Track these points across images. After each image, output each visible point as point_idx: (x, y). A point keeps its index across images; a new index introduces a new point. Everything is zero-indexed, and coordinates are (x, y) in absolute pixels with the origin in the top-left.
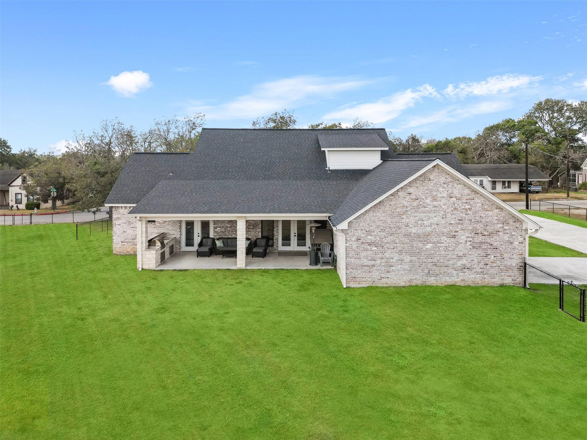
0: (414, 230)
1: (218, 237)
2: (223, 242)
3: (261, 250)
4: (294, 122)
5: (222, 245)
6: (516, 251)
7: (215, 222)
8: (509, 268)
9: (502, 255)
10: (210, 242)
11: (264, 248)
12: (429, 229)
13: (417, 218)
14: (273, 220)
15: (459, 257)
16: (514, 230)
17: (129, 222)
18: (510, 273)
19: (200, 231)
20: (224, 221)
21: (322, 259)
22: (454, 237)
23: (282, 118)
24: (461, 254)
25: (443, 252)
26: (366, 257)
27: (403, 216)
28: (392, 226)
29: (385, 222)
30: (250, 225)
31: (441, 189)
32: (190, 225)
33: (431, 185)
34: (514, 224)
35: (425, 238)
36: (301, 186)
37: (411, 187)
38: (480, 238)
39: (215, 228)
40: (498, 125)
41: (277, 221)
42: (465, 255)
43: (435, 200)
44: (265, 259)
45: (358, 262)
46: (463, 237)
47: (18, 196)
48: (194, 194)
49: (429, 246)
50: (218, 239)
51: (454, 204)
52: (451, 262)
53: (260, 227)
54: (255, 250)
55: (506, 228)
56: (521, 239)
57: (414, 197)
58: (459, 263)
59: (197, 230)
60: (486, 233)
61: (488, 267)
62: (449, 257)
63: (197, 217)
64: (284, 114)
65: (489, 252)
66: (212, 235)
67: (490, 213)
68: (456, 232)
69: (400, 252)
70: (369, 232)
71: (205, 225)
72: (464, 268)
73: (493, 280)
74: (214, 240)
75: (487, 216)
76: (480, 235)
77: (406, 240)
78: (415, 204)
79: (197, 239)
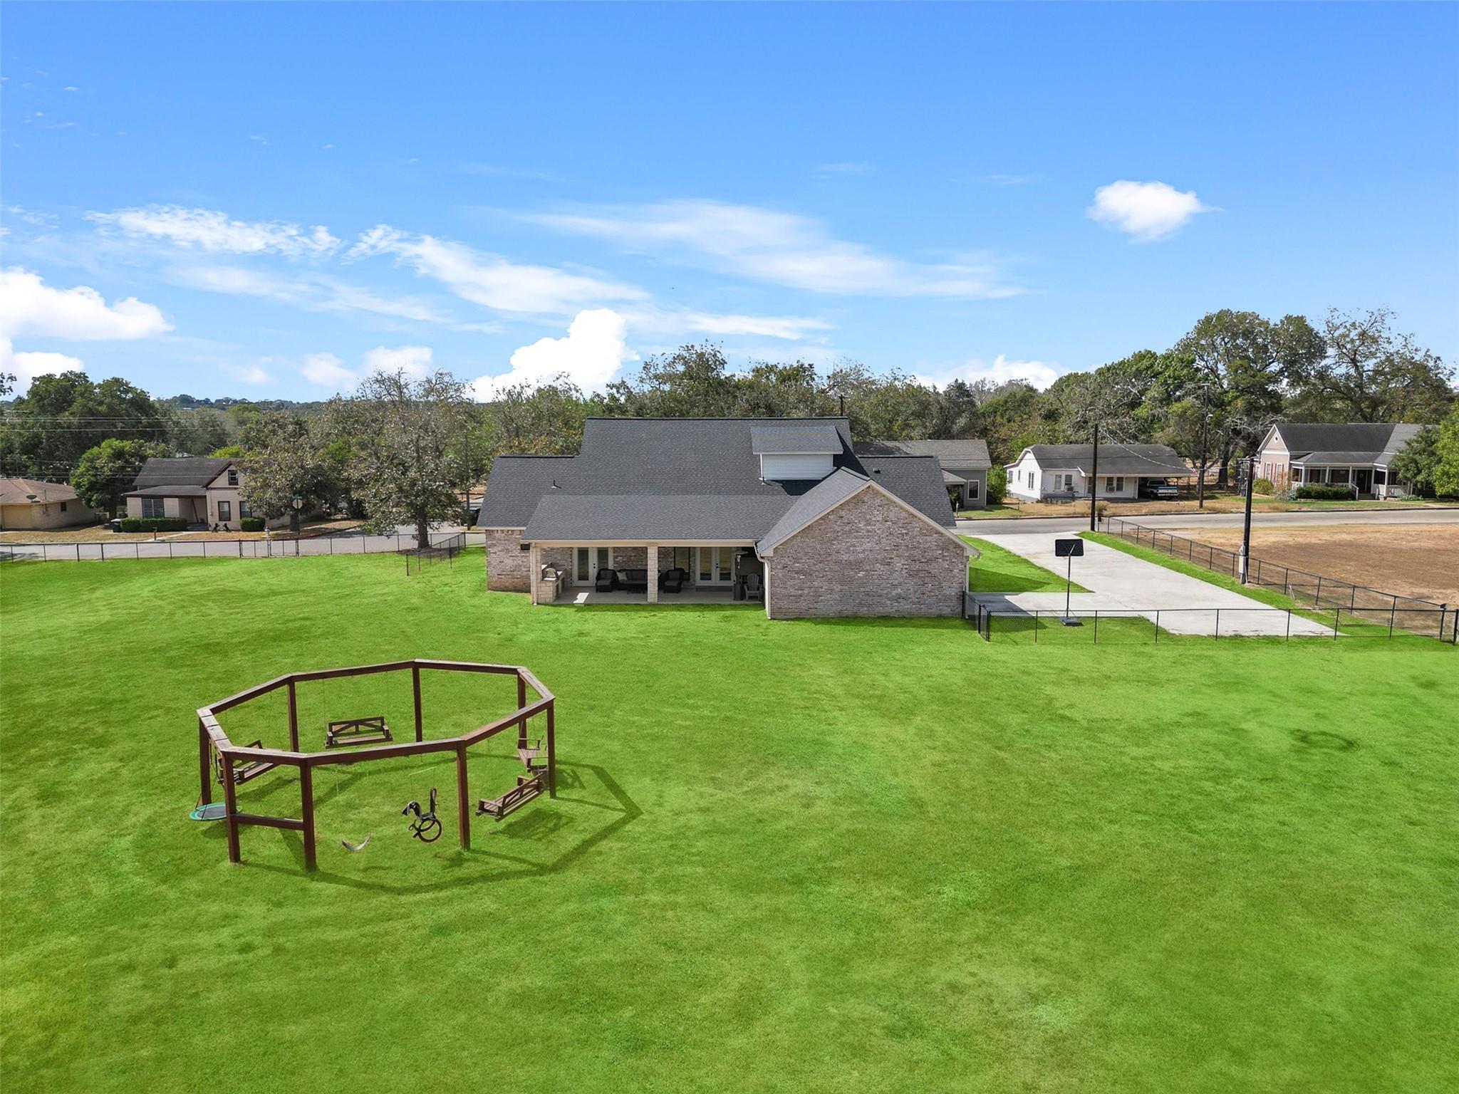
0: (845, 557)
1: (619, 569)
2: (627, 574)
3: (675, 584)
4: (723, 363)
5: (625, 578)
6: (956, 579)
7: (615, 549)
8: (947, 598)
9: (940, 583)
10: (609, 575)
11: (678, 582)
12: (861, 556)
13: (849, 544)
14: (689, 548)
15: (894, 586)
16: (954, 556)
17: (507, 549)
18: (949, 603)
19: (596, 561)
20: (627, 548)
21: (748, 592)
22: (889, 564)
23: (701, 356)
24: (896, 582)
25: (877, 581)
26: (793, 586)
27: (834, 542)
28: (822, 553)
29: (814, 548)
30: (663, 552)
31: (876, 512)
32: (583, 553)
33: (864, 508)
34: (954, 550)
35: (857, 565)
36: (725, 503)
37: (843, 510)
38: (917, 566)
39: (615, 557)
40: (1122, 363)
41: (694, 548)
42: (900, 584)
43: (869, 524)
44: (679, 594)
45: (784, 591)
46: (899, 565)
47: (223, 507)
48: (591, 515)
49: (862, 574)
50: (619, 571)
51: (890, 528)
52: (885, 592)
53: (672, 556)
54: (667, 584)
55: (946, 554)
56: (961, 567)
57: (846, 521)
58: (894, 593)
59: (593, 560)
60: (923, 560)
61: (925, 596)
62: (882, 586)
63: (593, 544)
64: (705, 348)
65: (927, 580)
66: (611, 566)
67: (929, 539)
68: (891, 558)
69: (830, 581)
70: (796, 560)
71: (603, 553)
72: (899, 597)
73: (930, 611)
74: (614, 573)
75: (926, 542)
76: (917, 562)
77: (837, 568)
78: (847, 528)
79: (593, 571)
